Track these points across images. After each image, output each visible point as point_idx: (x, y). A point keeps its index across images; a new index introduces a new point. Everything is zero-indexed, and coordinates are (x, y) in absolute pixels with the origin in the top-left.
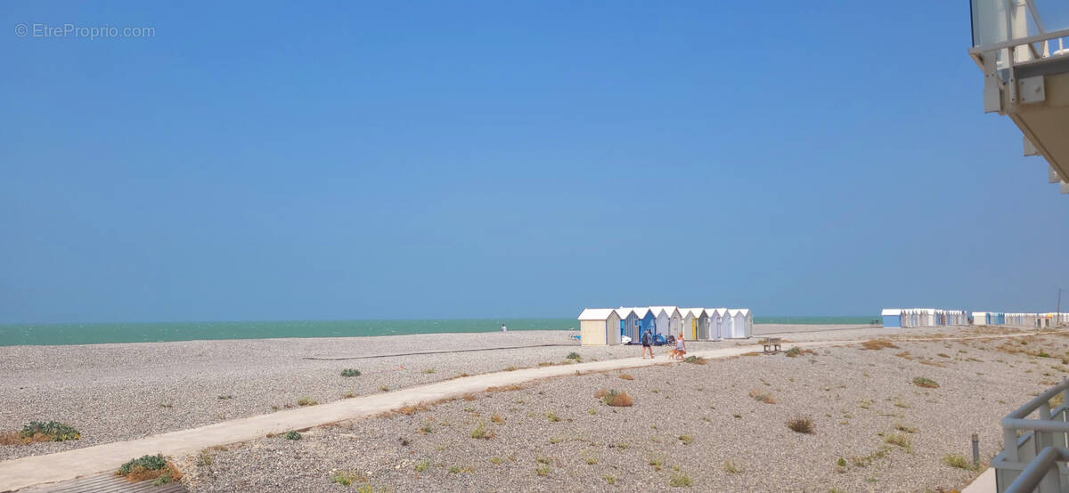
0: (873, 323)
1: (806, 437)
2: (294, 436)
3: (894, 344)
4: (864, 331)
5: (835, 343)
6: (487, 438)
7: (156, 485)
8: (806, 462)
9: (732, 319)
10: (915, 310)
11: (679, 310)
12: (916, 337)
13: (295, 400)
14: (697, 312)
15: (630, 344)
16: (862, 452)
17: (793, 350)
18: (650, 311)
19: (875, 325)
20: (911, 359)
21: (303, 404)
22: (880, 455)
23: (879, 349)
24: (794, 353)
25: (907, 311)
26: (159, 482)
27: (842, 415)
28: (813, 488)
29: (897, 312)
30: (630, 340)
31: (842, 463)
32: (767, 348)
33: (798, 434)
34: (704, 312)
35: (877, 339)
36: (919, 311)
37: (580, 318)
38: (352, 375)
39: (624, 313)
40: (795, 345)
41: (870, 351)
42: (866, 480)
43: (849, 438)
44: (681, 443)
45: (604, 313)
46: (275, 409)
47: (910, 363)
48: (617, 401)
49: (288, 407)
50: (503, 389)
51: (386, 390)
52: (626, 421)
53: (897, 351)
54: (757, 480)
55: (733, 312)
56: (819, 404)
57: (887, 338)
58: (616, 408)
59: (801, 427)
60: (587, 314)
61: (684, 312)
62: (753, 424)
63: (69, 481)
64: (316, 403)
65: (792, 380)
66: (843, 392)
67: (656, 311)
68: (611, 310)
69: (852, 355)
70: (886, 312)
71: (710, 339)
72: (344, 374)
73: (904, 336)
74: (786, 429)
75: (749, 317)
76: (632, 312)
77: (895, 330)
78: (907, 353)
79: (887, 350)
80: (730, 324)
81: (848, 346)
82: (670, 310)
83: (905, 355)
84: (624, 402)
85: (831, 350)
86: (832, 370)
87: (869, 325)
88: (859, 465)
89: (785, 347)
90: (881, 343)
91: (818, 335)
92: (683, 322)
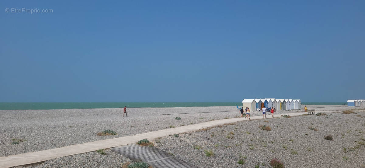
0: (343, 105)
1: (331, 141)
2: (177, 136)
3: (354, 112)
4: (341, 107)
5: (332, 112)
6: (231, 138)
7: (150, 147)
8: (333, 149)
9: (294, 103)
10: (360, 100)
11: (276, 100)
12: (361, 110)
13: (168, 126)
14: (282, 100)
15: (259, 111)
16: (351, 147)
17: (319, 114)
18: (266, 100)
19: (344, 106)
20: (362, 117)
21: (171, 127)
22: (357, 148)
23: (349, 114)
24: (319, 115)
25: (357, 100)
26: (150, 146)
27: (341, 135)
28: (337, 156)
29: (353, 101)
30: (260, 109)
31: (345, 149)
32: (310, 113)
33: (328, 141)
34: (284, 100)
35: (347, 110)
36: (361, 100)
37: (242, 102)
38: (179, 119)
39: (257, 100)
40: (320, 112)
41: (346, 114)
42: (354, 155)
43: (346, 142)
44: (291, 142)
45: (251, 101)
46: (164, 128)
47: (362, 119)
48: (266, 129)
49: (167, 128)
50: (229, 124)
51: (192, 124)
52: (271, 135)
53: (357, 115)
54: (318, 153)
55: (294, 101)
56: (333, 132)
57: (351, 110)
58: (267, 131)
59: (329, 138)
60: (245, 101)
61: (278, 100)
62: (312, 137)
63: (126, 145)
64: (174, 127)
65: (321, 124)
66: (340, 128)
67: (268, 100)
68: (253, 100)
69: (340, 115)
70: (349, 101)
71: (287, 110)
72: (176, 119)
73: (356, 109)
74: (324, 139)
75: (300, 102)
76: (260, 100)
77: (353, 107)
78: (360, 115)
79: (352, 114)
80: (293, 105)
81: (338, 113)
82: (273, 100)
83: (359, 116)
84: (269, 129)
85: (332, 114)
86: (334, 121)
87: (342, 105)
88: (351, 150)
89: (316, 113)
90: (350, 112)
91: (325, 109)
92: (277, 104)
